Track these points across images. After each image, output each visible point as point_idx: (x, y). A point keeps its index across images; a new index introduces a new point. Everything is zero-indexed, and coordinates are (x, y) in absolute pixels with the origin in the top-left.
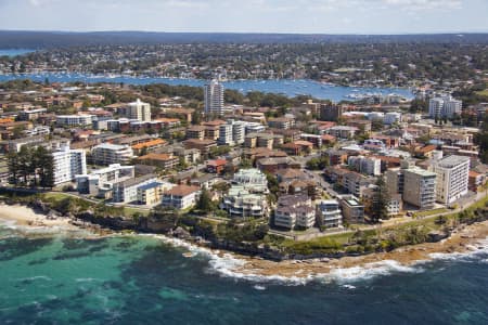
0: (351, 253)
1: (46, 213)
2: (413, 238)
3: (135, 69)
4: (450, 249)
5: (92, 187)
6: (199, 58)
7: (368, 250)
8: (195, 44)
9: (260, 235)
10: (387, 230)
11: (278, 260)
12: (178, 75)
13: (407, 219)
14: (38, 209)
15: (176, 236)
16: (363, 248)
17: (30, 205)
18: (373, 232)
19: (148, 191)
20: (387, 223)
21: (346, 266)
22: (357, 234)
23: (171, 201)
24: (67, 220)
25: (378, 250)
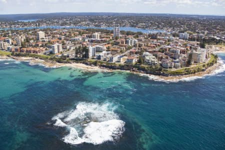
0: (185, 74)
1: (90, 65)
2: (199, 70)
3: (74, 24)
4: (208, 73)
5: (102, 58)
6: (92, 20)
7: (189, 73)
8: (88, 16)
9: (160, 70)
10: (192, 68)
11: (167, 76)
12: (89, 26)
13: (196, 66)
14: (87, 64)
15: (134, 71)
16: (188, 73)
17: (83, 63)
18: (189, 69)
19: (121, 58)
20: (192, 66)
21: (186, 77)
22: (186, 69)
23: (129, 61)
24: (97, 67)
25: (192, 73)
